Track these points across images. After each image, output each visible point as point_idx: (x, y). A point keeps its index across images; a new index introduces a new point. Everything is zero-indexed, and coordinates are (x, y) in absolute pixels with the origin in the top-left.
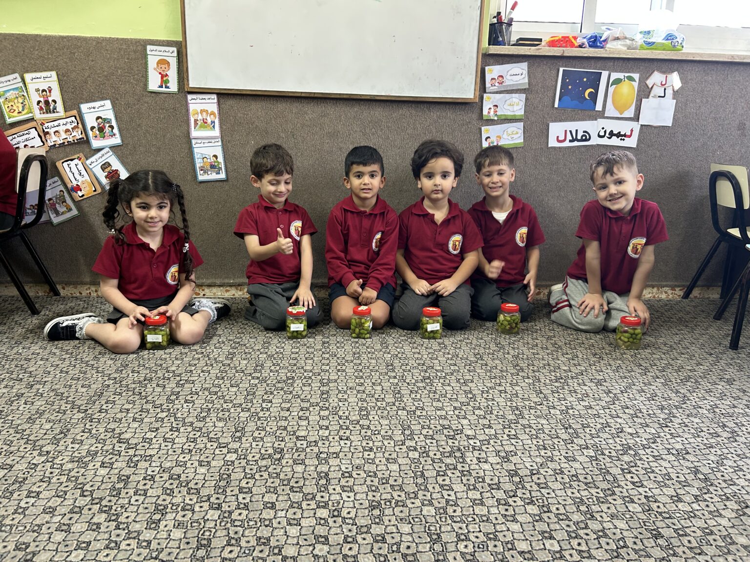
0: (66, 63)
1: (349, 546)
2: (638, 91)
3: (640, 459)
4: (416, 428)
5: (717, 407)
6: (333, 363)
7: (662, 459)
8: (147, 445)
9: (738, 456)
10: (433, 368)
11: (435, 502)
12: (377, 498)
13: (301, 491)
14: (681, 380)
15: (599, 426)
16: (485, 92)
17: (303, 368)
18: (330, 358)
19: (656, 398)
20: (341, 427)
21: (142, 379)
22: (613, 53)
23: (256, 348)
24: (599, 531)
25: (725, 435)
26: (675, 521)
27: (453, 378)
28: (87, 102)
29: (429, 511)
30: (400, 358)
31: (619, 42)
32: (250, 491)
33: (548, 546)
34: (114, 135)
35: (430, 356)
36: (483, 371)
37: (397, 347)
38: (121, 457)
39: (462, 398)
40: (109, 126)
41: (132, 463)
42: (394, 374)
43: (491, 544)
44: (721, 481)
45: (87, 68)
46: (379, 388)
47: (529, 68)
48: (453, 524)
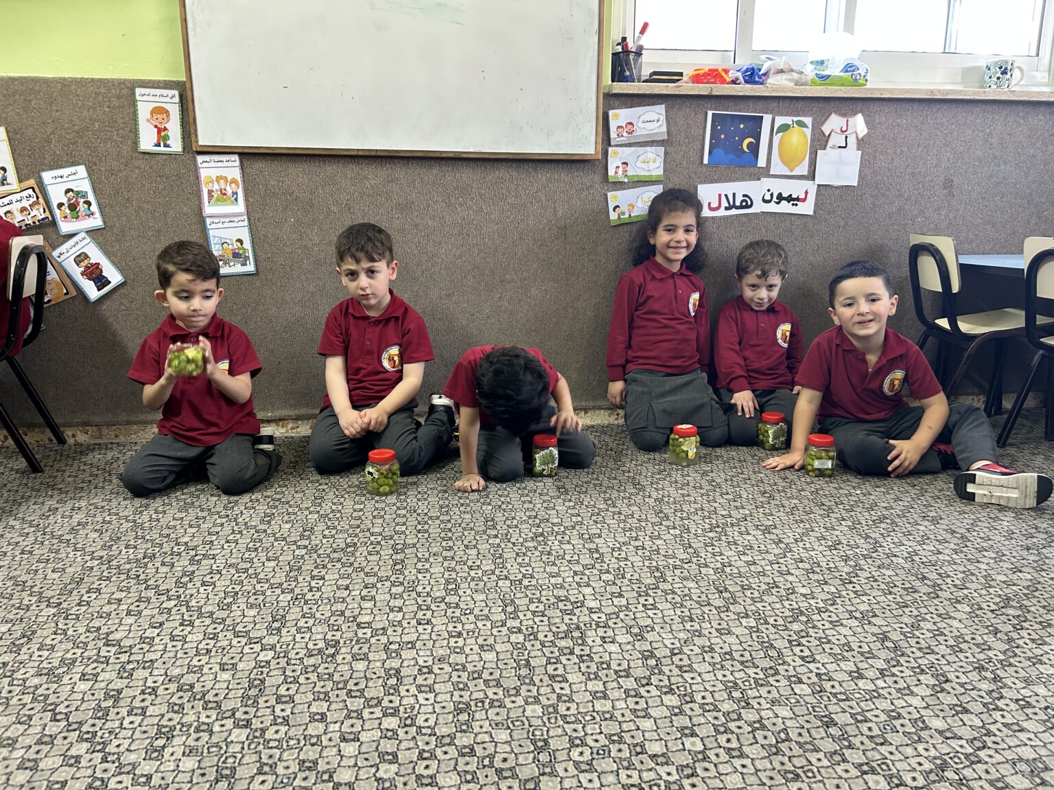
0: (18, 114)
1: (425, 763)
2: (812, 141)
3: (814, 627)
4: (522, 602)
5: (917, 555)
6: (412, 521)
7: (842, 625)
8: (146, 647)
9: (940, 616)
10: (548, 521)
11: (543, 699)
12: (466, 698)
13: (362, 695)
14: (874, 521)
15: (764, 587)
16: (610, 145)
17: (369, 530)
18: (408, 515)
19: (840, 547)
20: (419, 608)
21: (140, 556)
22: (776, 91)
23: (304, 506)
24: (755, 722)
25: (925, 589)
26: (854, 704)
27: (575, 532)
28: (51, 169)
29: (534, 711)
30: (504, 510)
31: (784, 76)
32: (292, 699)
33: (688, 746)
34: (92, 214)
35: (545, 505)
36: (615, 521)
37: (500, 496)
38: (110, 666)
39: (585, 559)
40: (85, 202)
41: (125, 672)
42: (495, 532)
43: (614, 748)
44: (914, 650)
45: (50, 121)
46: (474, 552)
47: (666, 112)
48: (565, 725)
